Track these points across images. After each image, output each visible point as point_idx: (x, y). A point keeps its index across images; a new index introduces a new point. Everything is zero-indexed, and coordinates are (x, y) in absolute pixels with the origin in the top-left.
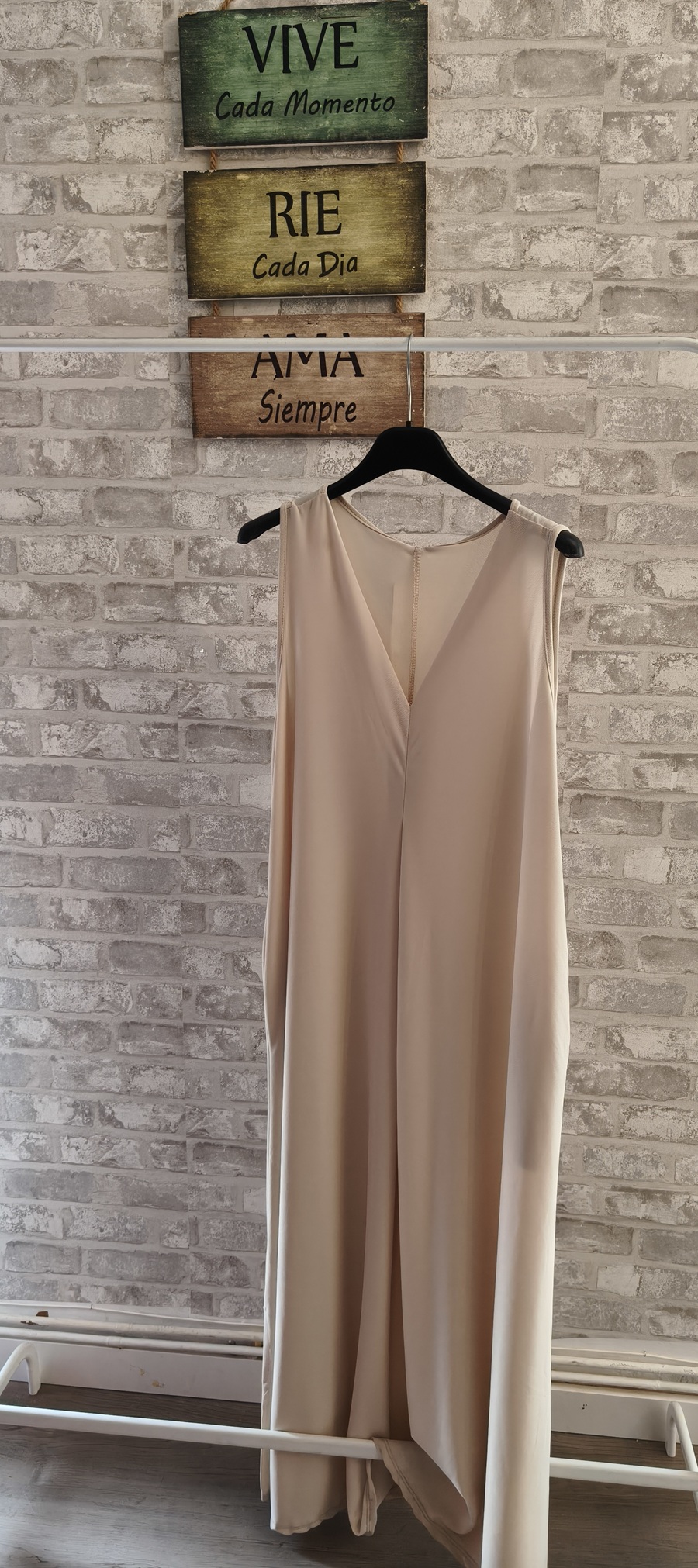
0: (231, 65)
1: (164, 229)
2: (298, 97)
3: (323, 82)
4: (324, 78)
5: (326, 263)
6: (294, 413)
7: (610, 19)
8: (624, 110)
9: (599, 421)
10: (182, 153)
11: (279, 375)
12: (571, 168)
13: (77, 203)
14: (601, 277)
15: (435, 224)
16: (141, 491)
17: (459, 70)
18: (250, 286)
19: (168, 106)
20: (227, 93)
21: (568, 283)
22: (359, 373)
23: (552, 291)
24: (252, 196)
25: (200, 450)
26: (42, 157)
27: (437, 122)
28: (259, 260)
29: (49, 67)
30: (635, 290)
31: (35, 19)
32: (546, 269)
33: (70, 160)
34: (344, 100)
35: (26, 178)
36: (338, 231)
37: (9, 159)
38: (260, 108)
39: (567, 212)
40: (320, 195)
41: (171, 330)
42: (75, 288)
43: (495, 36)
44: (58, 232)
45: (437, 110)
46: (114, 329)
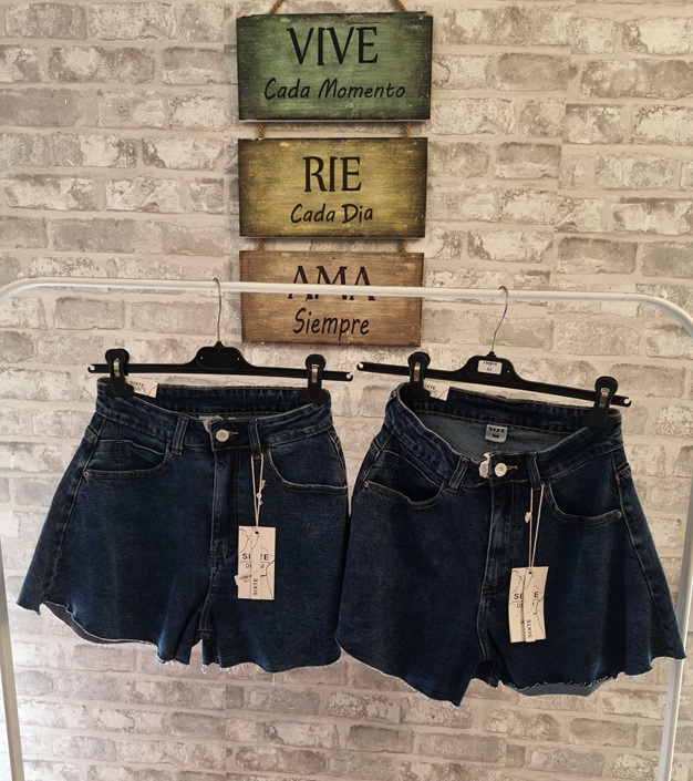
0: (277, 57)
1: (222, 182)
2: (329, 84)
3: (349, 73)
4: (349, 70)
5: (348, 213)
6: (320, 326)
7: (573, 31)
8: (582, 103)
9: (556, 338)
10: (237, 124)
12: (541, 146)
13: (153, 159)
14: (561, 230)
15: (433, 184)
17: (455, 67)
18: (289, 228)
19: (227, 87)
20: (274, 79)
21: (534, 233)
23: (522, 239)
24: (291, 159)
25: (247, 351)
26: (127, 124)
27: (437, 107)
28: (296, 209)
29: (133, 53)
30: (587, 240)
31: (123, 15)
33: (149, 127)
34: (365, 88)
35: (114, 140)
36: (358, 189)
38: (300, 91)
39: (535, 179)
40: (345, 160)
41: (226, 259)
42: (152, 225)
43: (484, 42)
44: (138, 181)
45: (437, 98)
46: (181, 257)
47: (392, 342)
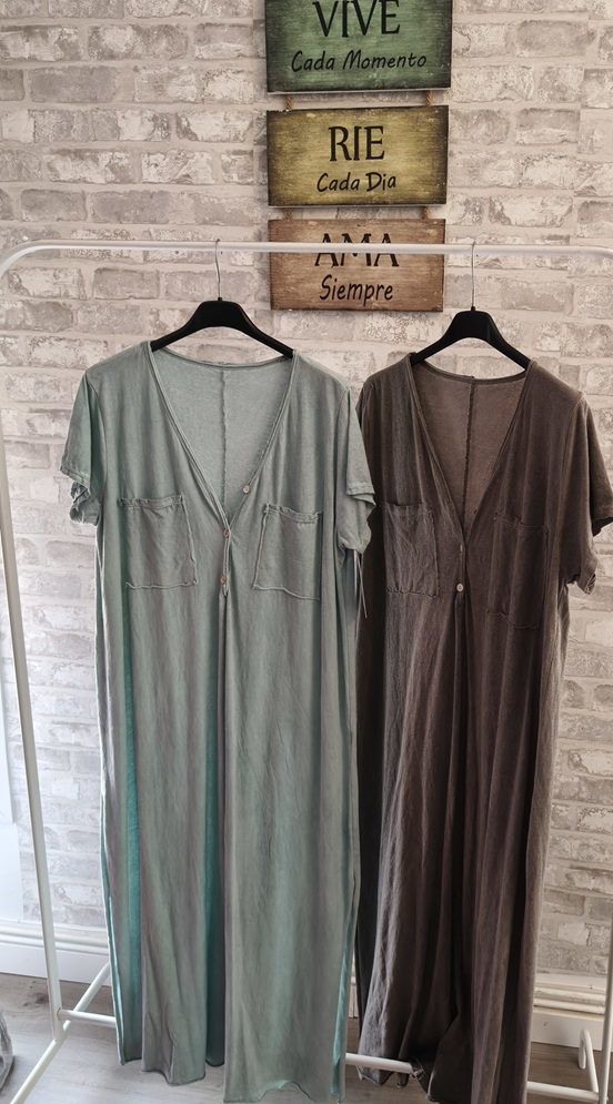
0: (304, 30)
1: (251, 153)
2: (354, 56)
3: (372, 44)
4: (373, 41)
5: (373, 181)
6: (346, 293)
8: (600, 68)
9: (575, 302)
10: (266, 96)
11: (335, 264)
12: (559, 111)
13: (187, 133)
14: (580, 194)
15: (455, 152)
16: (232, 348)
17: (476, 36)
18: (315, 197)
19: (255, 61)
20: (300, 52)
21: (554, 198)
22: (395, 264)
23: (542, 204)
24: (317, 129)
25: (275, 319)
26: (162, 98)
27: (458, 75)
28: (322, 177)
29: (167, 30)
30: (606, 204)
32: (538, 187)
33: (182, 101)
34: (388, 58)
35: (150, 114)
36: (381, 157)
37: (137, 99)
38: (325, 63)
39: (554, 144)
40: (369, 130)
41: (255, 229)
42: (185, 197)
43: (504, 10)
44: (172, 155)
45: (458, 67)
46: (215, 227)
47: (415, 307)
